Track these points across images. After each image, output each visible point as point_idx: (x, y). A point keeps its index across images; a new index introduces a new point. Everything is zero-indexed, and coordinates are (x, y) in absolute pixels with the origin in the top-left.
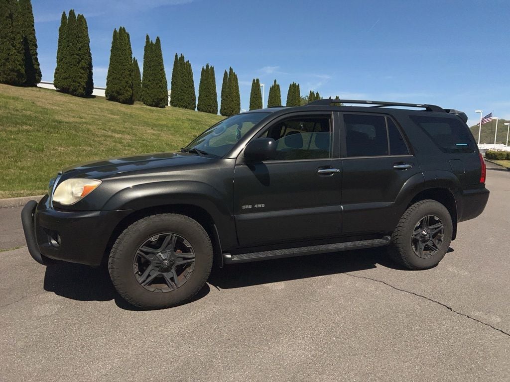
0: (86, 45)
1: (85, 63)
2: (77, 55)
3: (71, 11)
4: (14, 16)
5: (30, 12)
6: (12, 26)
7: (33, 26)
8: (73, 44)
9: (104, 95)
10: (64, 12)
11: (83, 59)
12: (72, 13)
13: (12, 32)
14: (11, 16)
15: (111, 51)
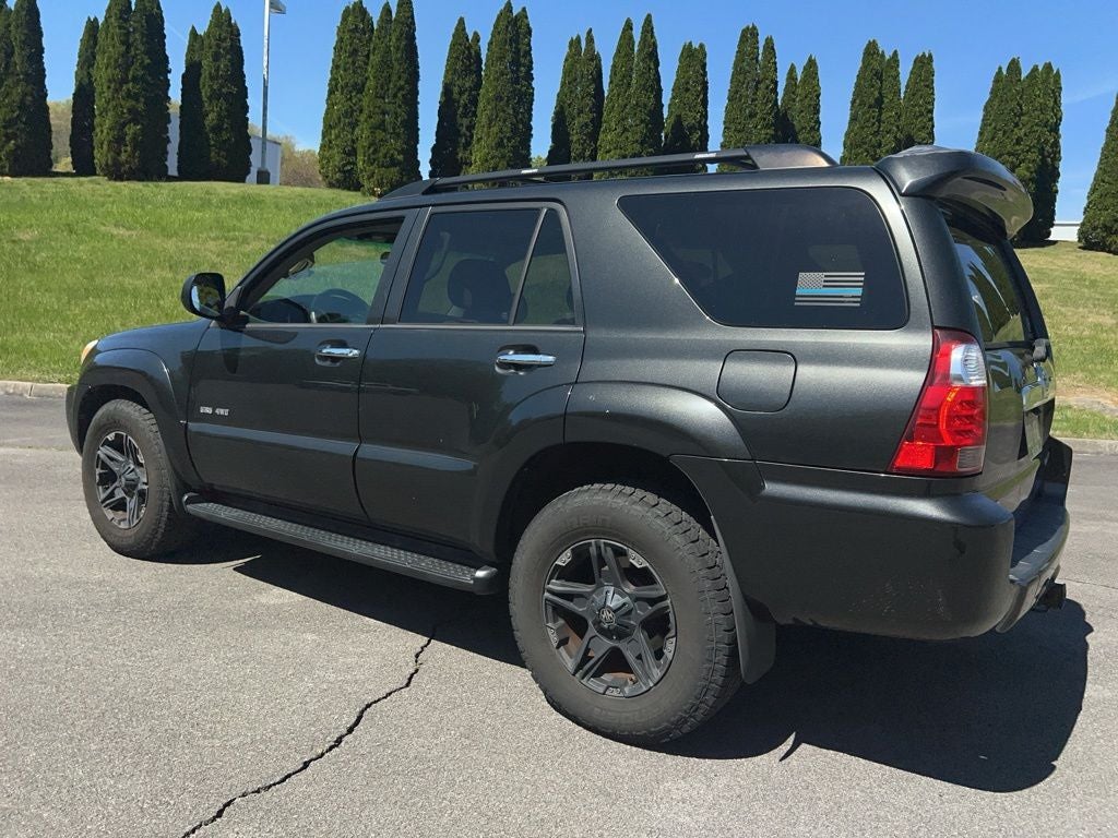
0: (1036, 128)
1: (1028, 169)
2: (1010, 154)
3: (1013, 60)
4: (886, 100)
5: (927, 86)
6: (879, 121)
7: (931, 111)
8: (1005, 132)
9: (1075, 238)
10: (1000, 68)
11: (1023, 161)
12: (1014, 66)
13: (876, 133)
14: (879, 102)
15: (1108, 131)
